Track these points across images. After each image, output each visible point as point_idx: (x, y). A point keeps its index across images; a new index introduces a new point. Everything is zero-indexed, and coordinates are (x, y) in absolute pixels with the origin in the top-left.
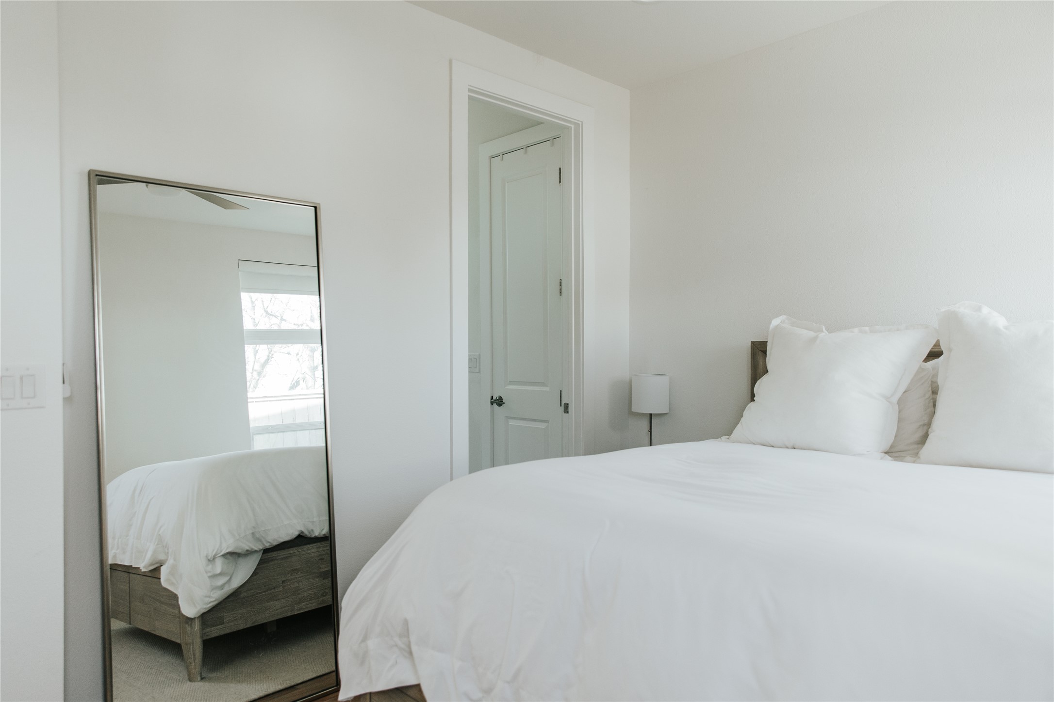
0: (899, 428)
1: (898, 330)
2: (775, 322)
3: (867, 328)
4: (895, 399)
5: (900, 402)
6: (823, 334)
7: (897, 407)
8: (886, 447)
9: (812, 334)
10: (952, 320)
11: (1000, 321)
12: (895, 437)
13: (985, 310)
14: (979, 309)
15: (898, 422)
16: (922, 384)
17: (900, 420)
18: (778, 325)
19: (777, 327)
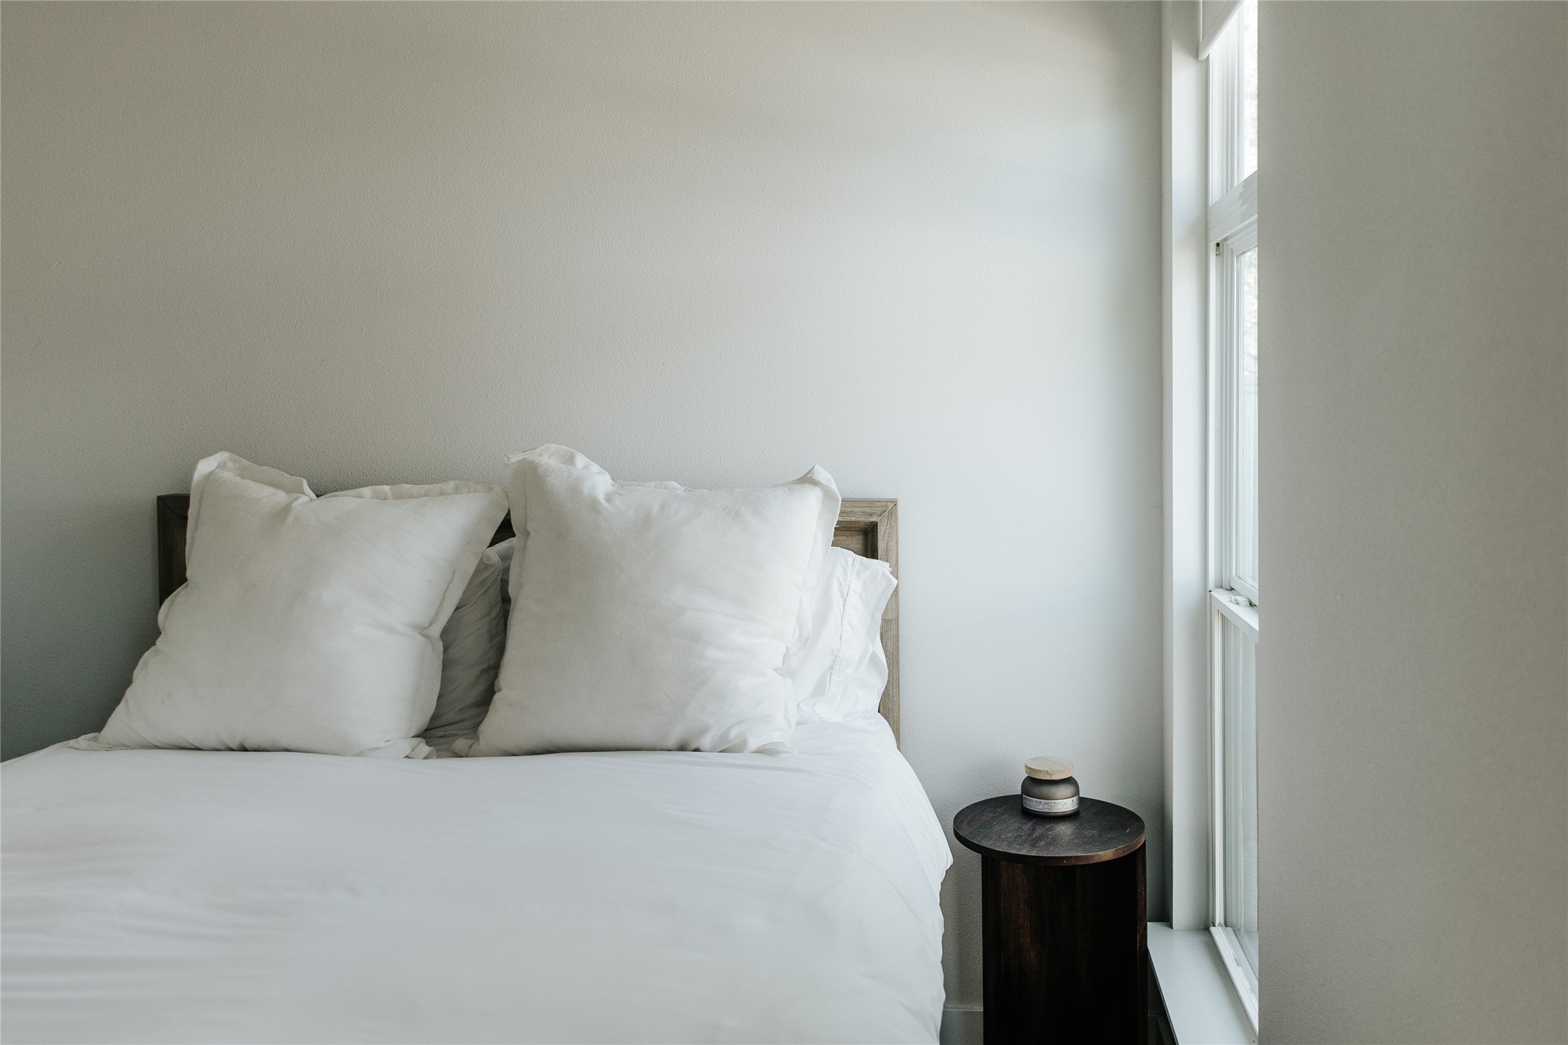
0: (445, 680)
1: (442, 493)
2: (204, 467)
3: (386, 488)
4: (436, 630)
5: (444, 634)
6: (303, 499)
7: (440, 645)
8: (421, 721)
9: (281, 497)
10: (530, 476)
11: (599, 483)
12: (439, 698)
13: (581, 460)
14: (570, 460)
15: (443, 670)
16: (486, 592)
17: (446, 665)
18: (213, 471)
19: (209, 477)
